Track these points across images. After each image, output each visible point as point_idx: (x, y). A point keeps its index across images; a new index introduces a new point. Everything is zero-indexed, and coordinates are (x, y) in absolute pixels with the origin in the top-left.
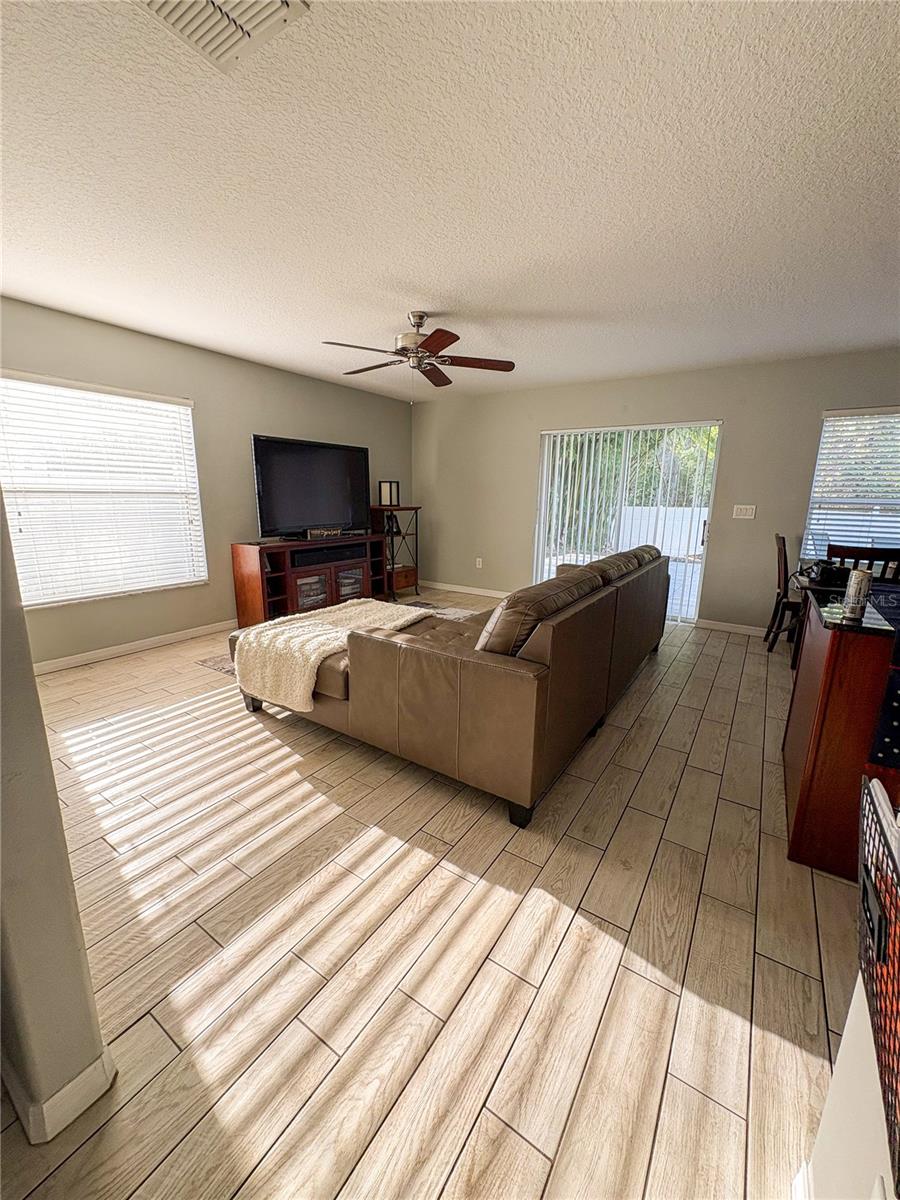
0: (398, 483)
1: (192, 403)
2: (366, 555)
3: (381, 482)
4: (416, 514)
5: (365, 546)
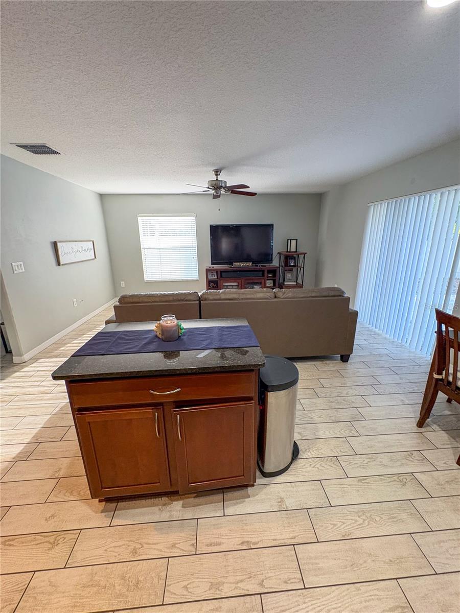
0: (297, 240)
1: (195, 215)
2: (263, 275)
3: (288, 240)
4: (304, 257)
5: (263, 271)
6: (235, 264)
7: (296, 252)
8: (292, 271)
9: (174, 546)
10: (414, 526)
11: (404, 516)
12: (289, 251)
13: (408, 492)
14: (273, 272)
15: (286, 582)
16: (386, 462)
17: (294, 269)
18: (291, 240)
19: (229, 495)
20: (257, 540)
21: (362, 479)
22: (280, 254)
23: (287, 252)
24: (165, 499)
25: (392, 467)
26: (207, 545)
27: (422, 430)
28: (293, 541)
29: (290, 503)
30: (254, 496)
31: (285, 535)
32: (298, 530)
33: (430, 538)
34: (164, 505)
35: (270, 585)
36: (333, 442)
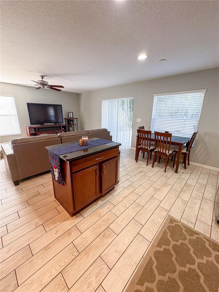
0: (72, 113)
1: (14, 96)
2: (61, 129)
3: (68, 113)
4: (77, 120)
5: (60, 127)
6: (45, 124)
7: (73, 118)
8: (71, 126)
9: (108, 208)
10: (148, 178)
11: (145, 177)
12: (69, 117)
13: (143, 174)
14: (65, 127)
15: (137, 197)
16: (136, 170)
17: (72, 125)
18: (70, 113)
19: (111, 192)
20: (126, 195)
21: (135, 175)
22: (65, 119)
23: (69, 118)
24: (94, 203)
25: (138, 171)
26: (116, 203)
27: (137, 162)
28: (132, 191)
29: (125, 186)
30: (117, 189)
31: (130, 191)
32: (131, 189)
33: (151, 178)
34: (96, 204)
35: (134, 199)
36: (123, 171)
